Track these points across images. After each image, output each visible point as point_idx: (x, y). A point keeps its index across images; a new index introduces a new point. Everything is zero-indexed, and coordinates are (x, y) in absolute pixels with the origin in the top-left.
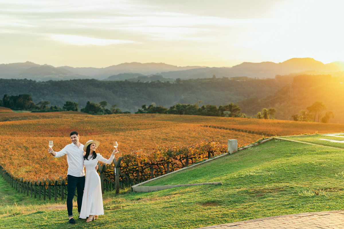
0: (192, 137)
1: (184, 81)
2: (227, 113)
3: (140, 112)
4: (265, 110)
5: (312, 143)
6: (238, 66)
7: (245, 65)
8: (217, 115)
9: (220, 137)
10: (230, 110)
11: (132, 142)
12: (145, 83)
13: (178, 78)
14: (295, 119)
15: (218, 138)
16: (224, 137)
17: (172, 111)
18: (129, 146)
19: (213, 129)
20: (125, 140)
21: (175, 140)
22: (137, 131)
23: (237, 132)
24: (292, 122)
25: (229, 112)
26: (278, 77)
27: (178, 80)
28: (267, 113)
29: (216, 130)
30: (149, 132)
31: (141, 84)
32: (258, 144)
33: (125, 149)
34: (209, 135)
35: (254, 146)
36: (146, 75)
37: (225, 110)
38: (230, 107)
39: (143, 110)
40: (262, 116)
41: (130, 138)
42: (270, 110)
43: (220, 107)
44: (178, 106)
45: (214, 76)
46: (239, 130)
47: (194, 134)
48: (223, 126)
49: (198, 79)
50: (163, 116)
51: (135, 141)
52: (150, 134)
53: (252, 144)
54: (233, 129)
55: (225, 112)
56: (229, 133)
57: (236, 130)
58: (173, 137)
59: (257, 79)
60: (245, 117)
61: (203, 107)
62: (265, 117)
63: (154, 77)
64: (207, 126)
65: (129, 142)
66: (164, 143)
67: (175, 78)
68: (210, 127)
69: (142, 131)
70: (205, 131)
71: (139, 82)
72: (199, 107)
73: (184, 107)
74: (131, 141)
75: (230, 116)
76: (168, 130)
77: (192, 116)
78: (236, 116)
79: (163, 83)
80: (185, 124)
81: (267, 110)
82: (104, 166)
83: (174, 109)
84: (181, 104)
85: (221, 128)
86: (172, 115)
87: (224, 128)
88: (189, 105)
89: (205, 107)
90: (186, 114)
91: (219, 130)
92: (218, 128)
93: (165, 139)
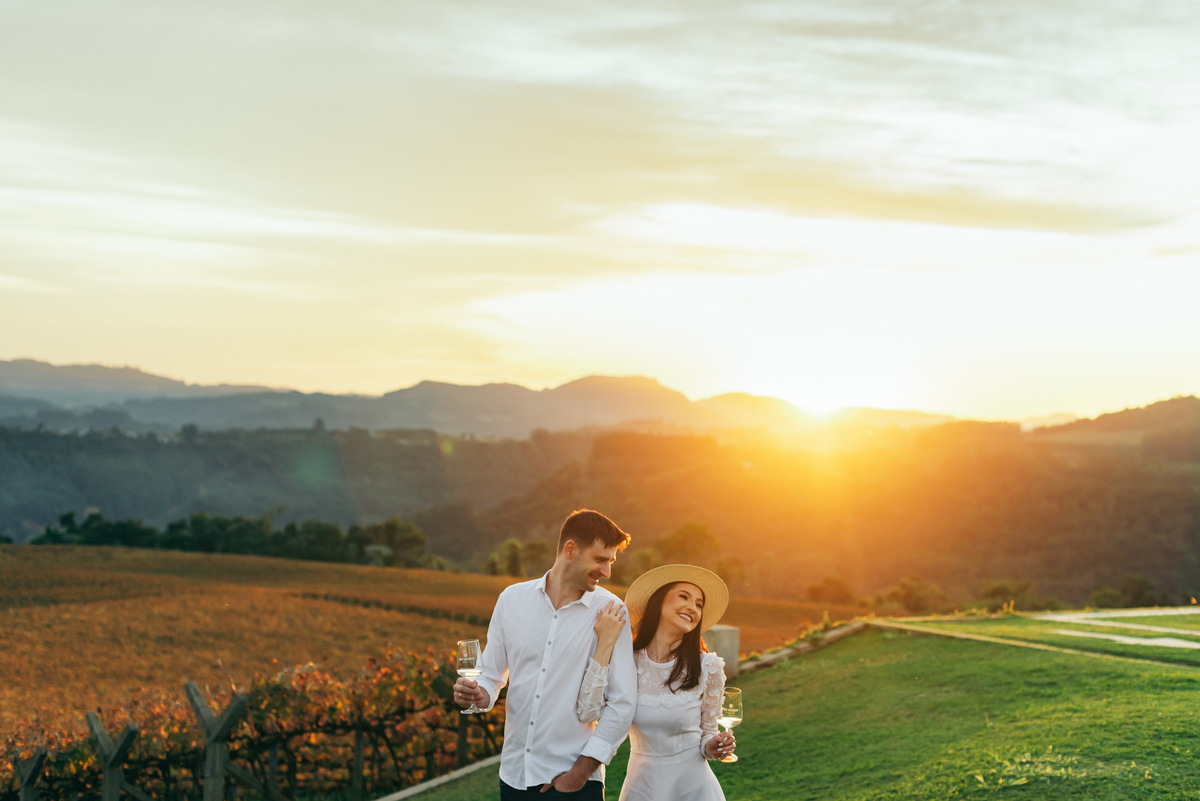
0: (270, 635)
1: (212, 435)
2: (379, 553)
3: (52, 537)
4: (513, 547)
6: (403, 392)
7: (429, 393)
8: (342, 559)
9: (371, 635)
10: (390, 543)
11: (40, 648)
12: (67, 438)
13: (187, 420)
15: (364, 638)
16: (385, 635)
17: (174, 539)
18: (31, 662)
19: (340, 609)
20: (7, 638)
21: (205, 645)
22: (53, 607)
23: (428, 621)
25: (386, 550)
26: (541, 437)
27: (190, 431)
28: (522, 555)
29: (352, 611)
30: (101, 613)
31: (51, 437)
32: (811, 648)
33: (18, 673)
34: (328, 627)
35: (795, 656)
36: (68, 406)
37: (369, 542)
38: (389, 533)
39: (63, 530)
40: (502, 566)
41: (29, 634)
42: (532, 547)
43: (354, 530)
44: (197, 523)
45: (319, 424)
46: (434, 613)
47: (272, 623)
48: (373, 595)
50: (142, 554)
51: (47, 644)
52: (104, 620)
53: (788, 647)
54: (412, 609)
55: (370, 549)
56: (401, 624)
57: (423, 612)
58: (196, 632)
59: (467, 438)
60: (441, 568)
61: (291, 530)
62: (514, 570)
63: (99, 414)
64: (315, 596)
65: (27, 647)
66: (164, 652)
67: (178, 423)
68: (326, 598)
69: (73, 607)
70: (315, 612)
71: (42, 430)
72: (278, 527)
73: (222, 525)
74: (33, 644)
75: (389, 562)
76: (172, 607)
77: (251, 560)
78: (410, 564)
79: (132, 439)
80: (233, 587)
81: (519, 545)
82: (132, 735)
83: (186, 533)
84: (210, 516)
85: (367, 605)
86: (177, 555)
87: (378, 605)
88: (238, 520)
89: (299, 527)
90: (226, 550)
91: (365, 612)
92: (356, 602)
93: (168, 641)
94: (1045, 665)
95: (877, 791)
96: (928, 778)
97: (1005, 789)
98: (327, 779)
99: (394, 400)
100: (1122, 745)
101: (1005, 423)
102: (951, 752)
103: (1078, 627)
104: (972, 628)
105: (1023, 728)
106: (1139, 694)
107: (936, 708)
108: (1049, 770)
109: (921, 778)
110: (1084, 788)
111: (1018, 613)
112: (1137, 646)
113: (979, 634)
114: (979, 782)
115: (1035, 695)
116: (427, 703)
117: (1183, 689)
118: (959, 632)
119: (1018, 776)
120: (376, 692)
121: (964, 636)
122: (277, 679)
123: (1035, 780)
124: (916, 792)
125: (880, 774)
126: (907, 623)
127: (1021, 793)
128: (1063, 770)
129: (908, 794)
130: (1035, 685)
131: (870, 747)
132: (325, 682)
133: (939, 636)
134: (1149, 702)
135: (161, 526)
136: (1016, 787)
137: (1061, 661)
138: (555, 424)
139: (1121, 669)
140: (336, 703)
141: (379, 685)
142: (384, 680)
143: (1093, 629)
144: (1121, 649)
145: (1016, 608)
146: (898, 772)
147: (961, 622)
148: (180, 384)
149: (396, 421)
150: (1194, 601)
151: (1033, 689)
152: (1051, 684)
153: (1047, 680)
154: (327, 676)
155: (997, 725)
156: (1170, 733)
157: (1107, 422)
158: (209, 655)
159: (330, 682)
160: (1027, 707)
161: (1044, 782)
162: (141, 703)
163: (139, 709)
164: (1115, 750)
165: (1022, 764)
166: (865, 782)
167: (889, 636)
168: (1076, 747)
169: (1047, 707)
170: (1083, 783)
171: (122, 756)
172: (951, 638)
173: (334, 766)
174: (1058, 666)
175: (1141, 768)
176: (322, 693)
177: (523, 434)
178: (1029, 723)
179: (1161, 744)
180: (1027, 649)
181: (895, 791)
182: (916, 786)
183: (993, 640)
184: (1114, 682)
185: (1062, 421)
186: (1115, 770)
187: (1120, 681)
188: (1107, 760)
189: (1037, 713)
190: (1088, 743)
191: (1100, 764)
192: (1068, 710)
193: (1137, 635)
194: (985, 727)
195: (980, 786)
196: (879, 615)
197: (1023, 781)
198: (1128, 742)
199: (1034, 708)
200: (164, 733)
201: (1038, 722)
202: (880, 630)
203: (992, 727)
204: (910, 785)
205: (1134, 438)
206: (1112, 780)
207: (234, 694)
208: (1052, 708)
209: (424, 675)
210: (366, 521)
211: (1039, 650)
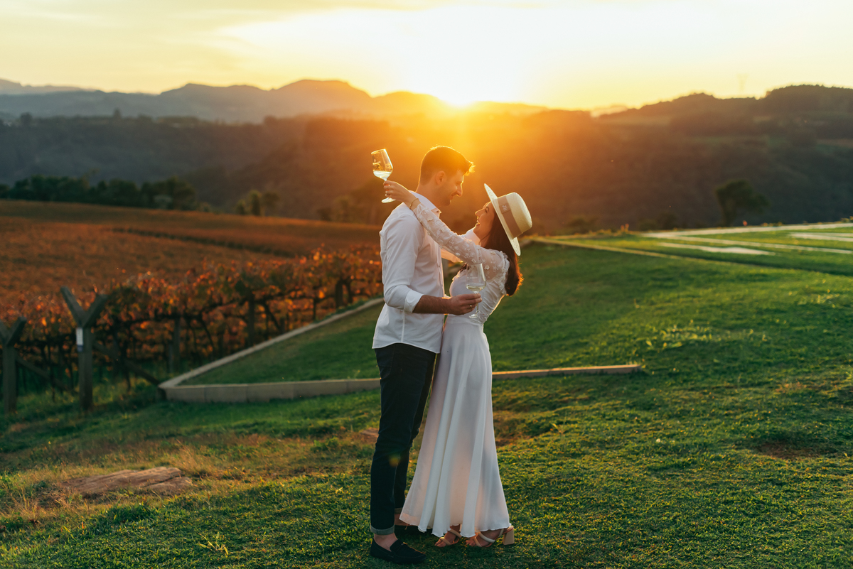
0: (92, 257)
1: (42, 121)
2: (163, 201)
4: (255, 197)
5: (661, 252)
6: (174, 91)
7: (192, 92)
8: (138, 205)
9: (162, 256)
10: (171, 194)
13: (25, 110)
14: (325, 215)
16: (172, 256)
17: (20, 192)
19: (139, 238)
21: (48, 263)
24: (318, 223)
25: (168, 199)
26: (270, 121)
27: (26, 118)
28: (261, 201)
29: (148, 240)
34: (133, 251)
37: (156, 193)
38: (170, 187)
40: (248, 209)
42: (267, 195)
43: (146, 185)
44: (36, 181)
45: (117, 112)
47: (94, 249)
48: (162, 229)
49: (77, 119)
54: (189, 238)
55: (158, 198)
56: (182, 248)
57: (196, 240)
58: (40, 255)
59: (220, 123)
60: (206, 210)
61: (102, 186)
62: (256, 211)
64: (121, 230)
67: (17, 113)
68: (130, 231)
70: (122, 241)
72: (92, 184)
73: (53, 182)
75: (170, 207)
76: (23, 239)
77: (75, 207)
78: (185, 208)
80: (65, 225)
81: (259, 194)
82: (22, 325)
83: (28, 188)
84: (44, 176)
85: (158, 235)
86: (23, 203)
87: (166, 235)
88: (65, 179)
89: (107, 183)
90: (58, 199)
91: (156, 240)
92: (150, 234)
93: (22, 262)
94: (661, 267)
95: (575, 353)
96: (609, 344)
97: (668, 350)
98: (147, 352)
99: (168, 96)
100: (738, 319)
101: (581, 112)
102: (617, 325)
103: (673, 241)
104: (605, 243)
105: (661, 309)
106: (732, 285)
107: (594, 296)
108: (695, 337)
109: (604, 344)
110: (723, 348)
111: (632, 233)
112: (719, 253)
113: (611, 246)
114: (648, 346)
115: (661, 287)
116: (231, 299)
117: (761, 281)
118: (597, 245)
119: (674, 341)
120: (197, 292)
121: (601, 248)
122: (127, 283)
123: (686, 344)
124: (604, 354)
125: (572, 342)
126: (559, 240)
127: (680, 353)
128: (705, 337)
129: (598, 355)
130: (659, 280)
131: (557, 324)
132: (162, 284)
133: (583, 249)
134: (743, 290)
135: (10, 184)
136: (675, 348)
137: (671, 264)
138: (280, 114)
139: (714, 269)
140: (169, 300)
141: (199, 287)
142: (203, 283)
143: (685, 243)
144: (709, 256)
145: (630, 229)
146: (585, 340)
147: (594, 239)
148: (18, 85)
149: (171, 111)
150: (745, 223)
151: (658, 283)
152: (670, 279)
153: (666, 276)
154: (163, 281)
155: (642, 307)
156: (768, 310)
157: (648, 110)
158: (51, 271)
159: (165, 285)
160: (658, 295)
161: (693, 345)
162: (27, 302)
163: (26, 307)
164: (734, 322)
165: (672, 332)
166: (563, 347)
167: (549, 248)
168: (706, 320)
169: (673, 294)
170: (721, 345)
171: (16, 339)
172: (592, 250)
173: (153, 343)
174: (671, 267)
175: (758, 334)
176: (159, 292)
177: (258, 120)
178: (665, 305)
179: (765, 317)
180: (645, 257)
181: (587, 353)
182: (603, 349)
183: (621, 250)
184: (711, 278)
185: (618, 110)
186: (739, 336)
187: (717, 276)
188: (732, 328)
189: (668, 298)
190: (714, 319)
191: (729, 332)
192: (688, 296)
193: (715, 246)
194: (634, 308)
195: (649, 348)
196: (540, 235)
197: (679, 344)
198: (740, 317)
199: (663, 295)
200: (44, 322)
201: (671, 304)
202: (542, 245)
203: (639, 309)
204: (597, 349)
205: (664, 120)
206: (740, 342)
207: (97, 295)
208: (676, 295)
209: (230, 280)
210: (153, 180)
211: (653, 257)
